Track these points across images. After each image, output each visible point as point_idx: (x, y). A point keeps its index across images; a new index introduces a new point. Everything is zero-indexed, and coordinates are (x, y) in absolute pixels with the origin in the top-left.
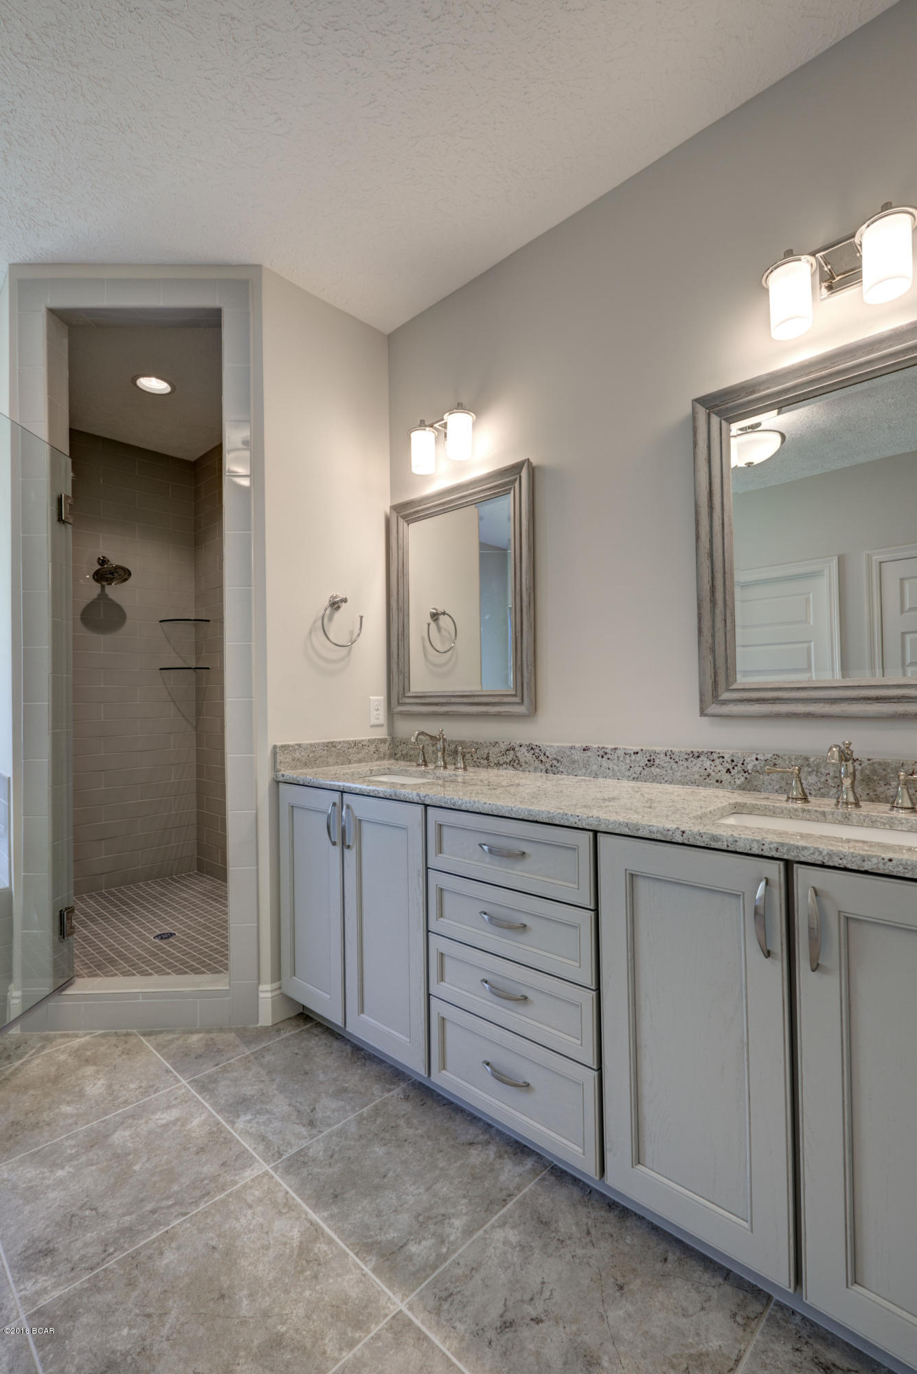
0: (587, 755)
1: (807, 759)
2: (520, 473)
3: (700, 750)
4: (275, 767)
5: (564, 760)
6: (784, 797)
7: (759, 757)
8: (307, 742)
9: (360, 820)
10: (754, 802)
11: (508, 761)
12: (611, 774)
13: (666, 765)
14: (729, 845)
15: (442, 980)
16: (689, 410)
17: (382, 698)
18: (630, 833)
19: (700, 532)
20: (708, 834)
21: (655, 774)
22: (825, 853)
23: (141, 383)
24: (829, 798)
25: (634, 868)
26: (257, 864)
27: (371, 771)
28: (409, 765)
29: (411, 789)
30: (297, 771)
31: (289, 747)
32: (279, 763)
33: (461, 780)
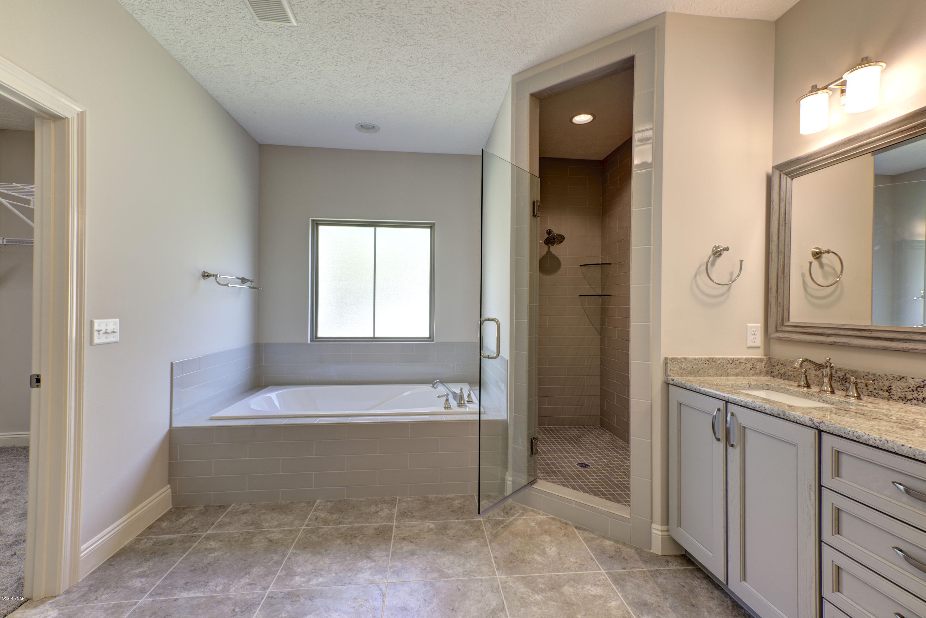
4: (666, 372)
8: (691, 357)
9: (744, 427)
11: (920, 398)
15: (837, 591)
17: (759, 325)
23: (575, 120)
28: (788, 384)
29: (802, 413)
30: (684, 377)
31: (677, 360)
32: (669, 371)
33: (853, 409)
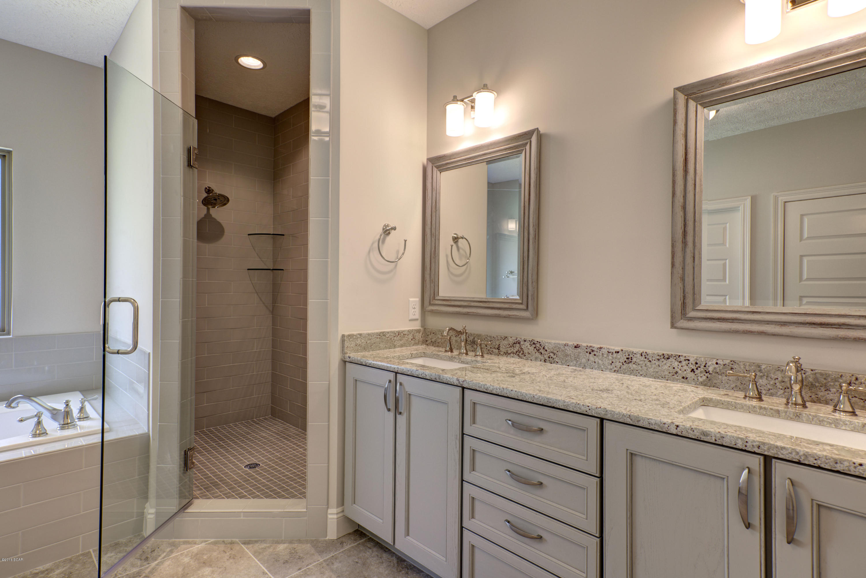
0: (577, 351)
1: (759, 366)
2: (531, 138)
3: (670, 353)
4: (343, 350)
5: (559, 354)
6: (741, 394)
7: (718, 362)
8: (365, 332)
9: (410, 395)
10: (719, 398)
11: (515, 351)
12: (596, 367)
13: (641, 363)
14: (717, 439)
15: (473, 517)
16: (672, 95)
17: (418, 299)
18: (631, 423)
19: (676, 189)
20: (699, 430)
21: (632, 369)
22: (801, 453)
23: (241, 61)
24: (777, 397)
25: (634, 449)
26: (329, 421)
27: (412, 354)
28: (438, 350)
29: (451, 375)
30: (359, 353)
31: (353, 336)
32: (346, 348)
33: (481, 366)
